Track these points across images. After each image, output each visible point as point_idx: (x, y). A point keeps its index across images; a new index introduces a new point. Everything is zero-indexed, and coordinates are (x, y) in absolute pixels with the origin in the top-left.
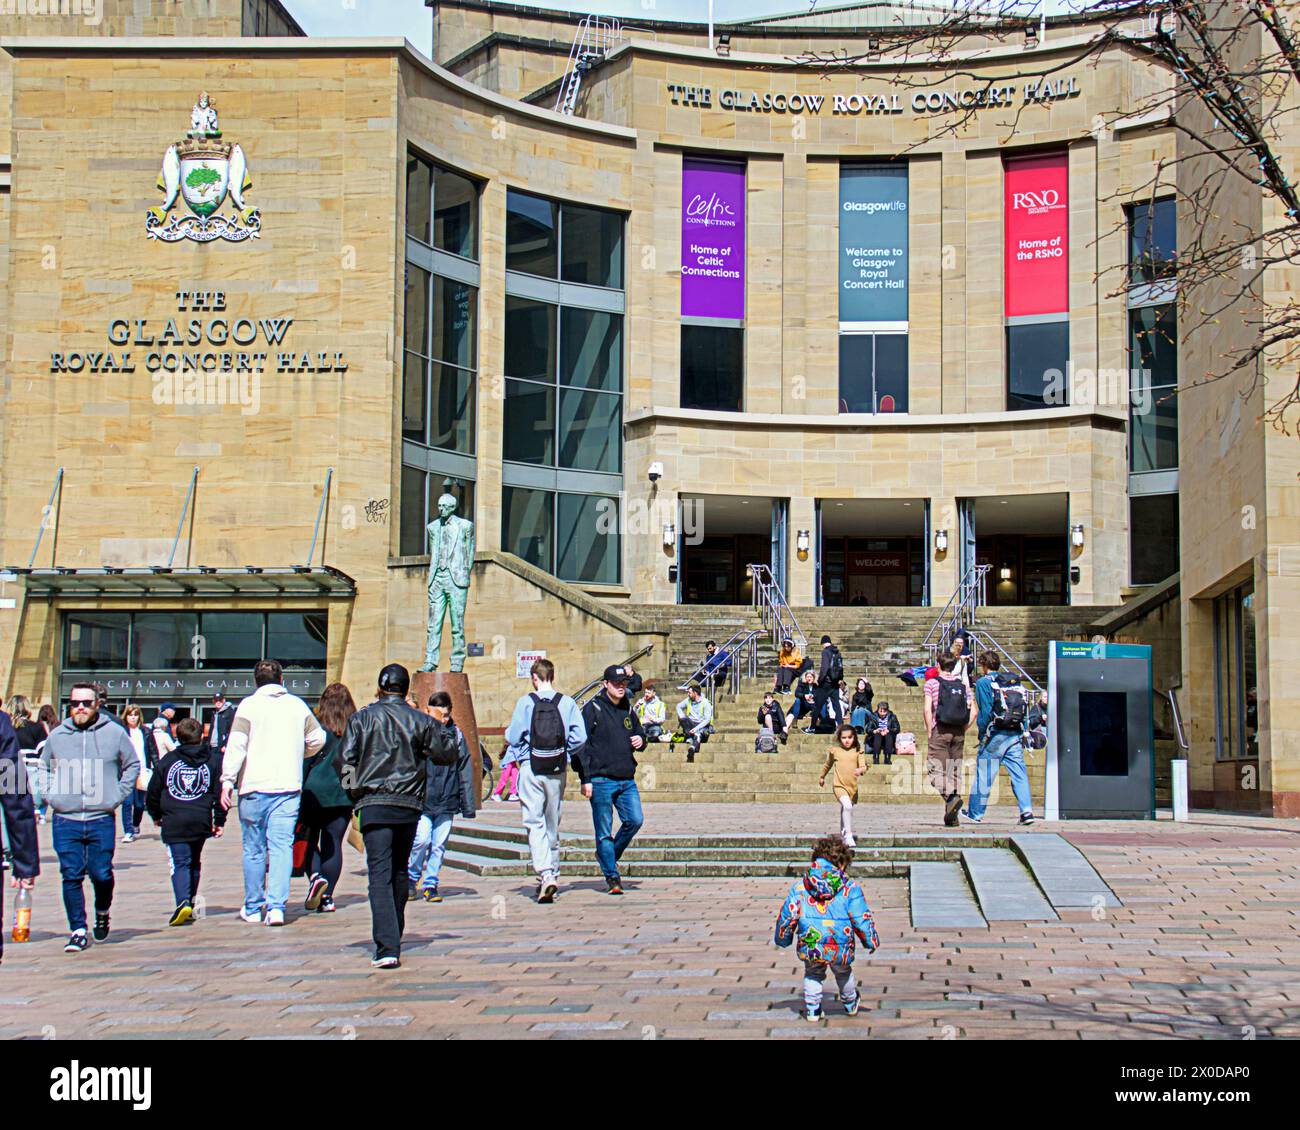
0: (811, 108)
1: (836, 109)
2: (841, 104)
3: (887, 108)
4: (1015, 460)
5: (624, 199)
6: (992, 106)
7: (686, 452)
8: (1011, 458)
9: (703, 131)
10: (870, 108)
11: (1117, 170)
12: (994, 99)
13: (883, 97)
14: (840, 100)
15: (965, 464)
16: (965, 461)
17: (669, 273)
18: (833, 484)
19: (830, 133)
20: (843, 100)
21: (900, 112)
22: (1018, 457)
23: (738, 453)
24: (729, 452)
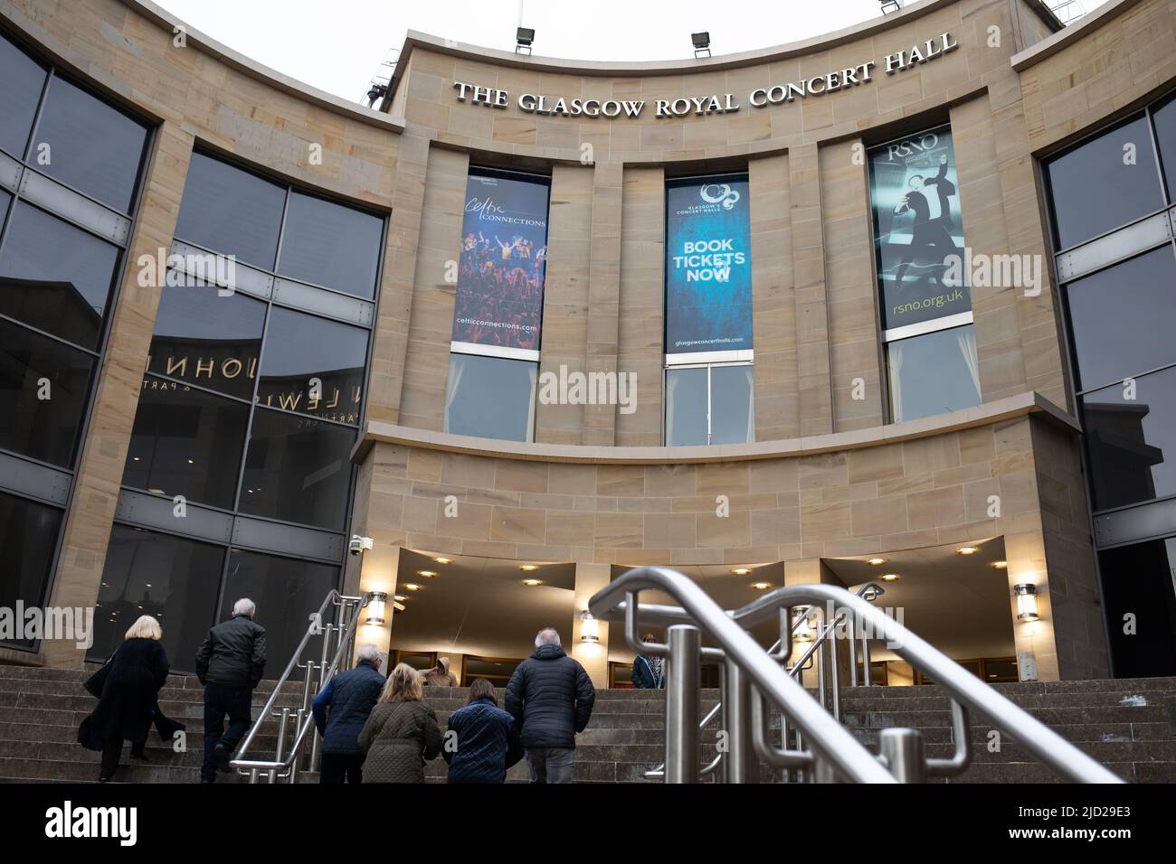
0: (629, 113)
1: (659, 113)
2: (664, 109)
3: (719, 108)
4: (910, 497)
5: (382, 194)
6: (847, 87)
7: (418, 491)
8: (903, 494)
9: (495, 134)
10: (699, 110)
11: (1021, 116)
12: (849, 80)
13: (715, 98)
14: (663, 104)
15: (834, 508)
16: (835, 503)
17: (439, 286)
18: (639, 545)
19: (653, 140)
20: (667, 104)
21: (736, 111)
22: (912, 491)
23: (500, 498)
24: (486, 495)
